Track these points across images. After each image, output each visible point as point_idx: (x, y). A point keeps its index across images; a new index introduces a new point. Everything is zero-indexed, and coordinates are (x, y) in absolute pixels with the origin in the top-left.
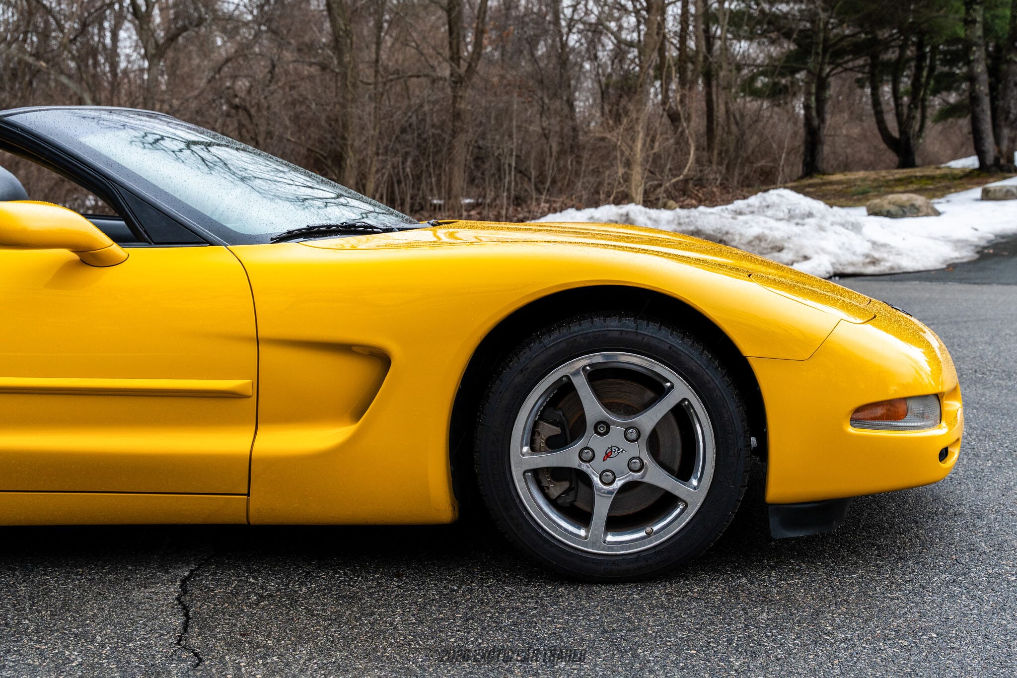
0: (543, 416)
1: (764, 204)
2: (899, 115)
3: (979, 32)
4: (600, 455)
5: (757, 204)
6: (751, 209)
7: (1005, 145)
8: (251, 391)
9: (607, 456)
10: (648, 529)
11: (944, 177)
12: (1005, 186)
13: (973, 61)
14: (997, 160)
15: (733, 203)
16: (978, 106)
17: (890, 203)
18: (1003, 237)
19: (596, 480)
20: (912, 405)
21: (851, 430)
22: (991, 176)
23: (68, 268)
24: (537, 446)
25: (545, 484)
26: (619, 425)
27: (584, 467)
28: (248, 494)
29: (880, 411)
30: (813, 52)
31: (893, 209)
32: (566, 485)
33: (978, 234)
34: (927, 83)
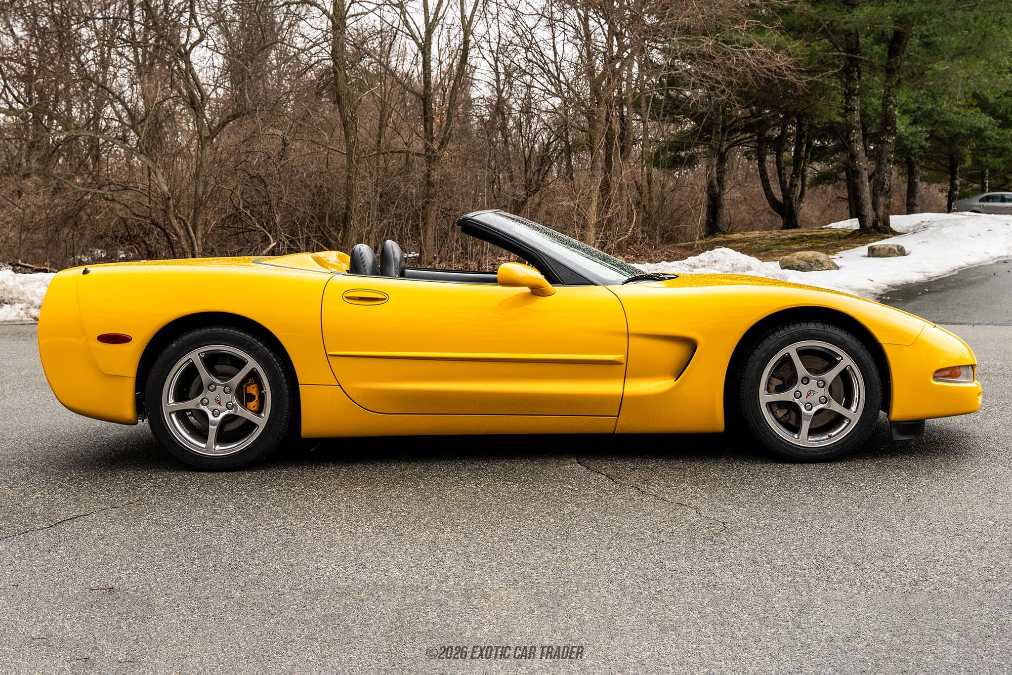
0: (772, 375)
1: (712, 259)
2: (782, 183)
3: (857, 118)
4: (804, 395)
5: (707, 260)
6: (702, 264)
7: (881, 210)
8: (624, 361)
9: (808, 395)
10: (830, 434)
11: (831, 236)
12: (887, 245)
13: (853, 141)
14: (875, 223)
15: (686, 258)
16: (858, 178)
17: (798, 259)
18: (894, 287)
19: (803, 408)
20: (962, 370)
21: (934, 383)
22: (871, 236)
23: (526, 298)
24: (770, 390)
25: (774, 410)
26: (814, 379)
27: (796, 401)
28: (618, 416)
29: (947, 373)
30: (714, 131)
31: (802, 263)
32: (785, 411)
33: (875, 284)
34: (806, 156)
